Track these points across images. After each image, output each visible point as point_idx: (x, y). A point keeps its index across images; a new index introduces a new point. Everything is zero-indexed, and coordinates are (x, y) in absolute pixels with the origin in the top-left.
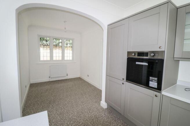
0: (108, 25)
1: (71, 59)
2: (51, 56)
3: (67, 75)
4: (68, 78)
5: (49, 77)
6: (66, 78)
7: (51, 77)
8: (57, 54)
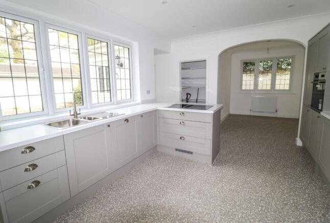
0: (309, 41)
1: (287, 87)
2: (256, 84)
3: (276, 111)
4: (278, 116)
5: (250, 110)
6: (275, 116)
7: (252, 110)
8: (264, 81)
